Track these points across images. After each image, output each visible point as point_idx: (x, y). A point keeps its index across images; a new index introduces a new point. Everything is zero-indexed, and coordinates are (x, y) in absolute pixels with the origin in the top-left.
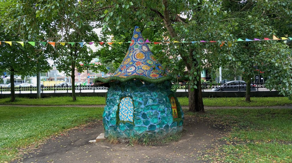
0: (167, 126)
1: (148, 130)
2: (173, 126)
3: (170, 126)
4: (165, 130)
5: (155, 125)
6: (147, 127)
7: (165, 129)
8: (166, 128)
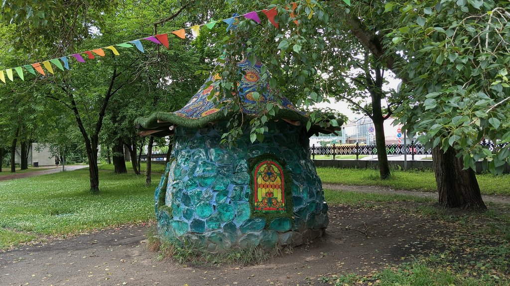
0: (231, 227)
1: (189, 230)
2: (247, 228)
3: (238, 226)
4: (227, 234)
5: (202, 220)
6: (189, 222)
7: (227, 232)
8: (229, 230)
